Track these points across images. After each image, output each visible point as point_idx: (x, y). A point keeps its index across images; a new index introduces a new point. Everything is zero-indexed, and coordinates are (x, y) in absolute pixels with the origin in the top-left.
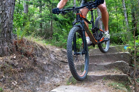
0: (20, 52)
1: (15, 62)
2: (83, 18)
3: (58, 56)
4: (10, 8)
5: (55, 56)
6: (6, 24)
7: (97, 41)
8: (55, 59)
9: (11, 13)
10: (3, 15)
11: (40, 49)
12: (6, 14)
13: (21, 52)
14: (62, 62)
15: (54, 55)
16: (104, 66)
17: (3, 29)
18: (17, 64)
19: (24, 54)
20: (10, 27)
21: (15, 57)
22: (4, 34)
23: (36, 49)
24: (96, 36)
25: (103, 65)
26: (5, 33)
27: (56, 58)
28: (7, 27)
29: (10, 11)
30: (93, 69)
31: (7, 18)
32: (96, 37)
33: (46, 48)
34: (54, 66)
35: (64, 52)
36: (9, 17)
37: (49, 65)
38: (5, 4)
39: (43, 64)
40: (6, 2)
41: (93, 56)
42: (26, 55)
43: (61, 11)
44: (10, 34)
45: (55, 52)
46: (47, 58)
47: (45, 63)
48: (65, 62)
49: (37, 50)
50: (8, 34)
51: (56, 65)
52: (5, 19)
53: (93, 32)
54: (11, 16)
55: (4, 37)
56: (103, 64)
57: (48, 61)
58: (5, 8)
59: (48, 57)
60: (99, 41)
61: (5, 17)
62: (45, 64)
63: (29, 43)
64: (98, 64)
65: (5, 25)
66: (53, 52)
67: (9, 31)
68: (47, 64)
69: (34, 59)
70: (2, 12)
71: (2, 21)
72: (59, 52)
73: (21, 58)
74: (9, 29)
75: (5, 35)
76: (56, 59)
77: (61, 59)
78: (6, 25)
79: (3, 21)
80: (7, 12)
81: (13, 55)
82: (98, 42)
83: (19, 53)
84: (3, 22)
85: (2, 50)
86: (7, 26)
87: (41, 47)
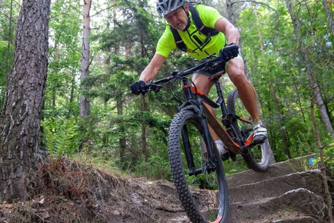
0: (55, 191)
1: (43, 212)
2: (199, 94)
3: (149, 196)
4: (33, 93)
5: (142, 197)
6: (23, 129)
7: (238, 146)
8: (141, 205)
9: (35, 103)
10: (18, 110)
11: (105, 181)
12: (24, 107)
13: (57, 189)
14: (161, 209)
15: (140, 195)
16: (260, 206)
17: (18, 140)
18: (48, 216)
19: (64, 195)
20: (34, 134)
21: (42, 202)
22: (19, 151)
23: (94, 183)
24: (234, 133)
25: (256, 205)
26: (22, 149)
27: (146, 200)
28: (25, 135)
29: (33, 101)
30: (234, 218)
31: (27, 114)
32: (235, 136)
33: (120, 180)
34: (139, 219)
35: (165, 188)
36: (30, 112)
37: (126, 217)
38: (22, 86)
39: (112, 214)
40: (24, 82)
41: (235, 190)
42: (69, 194)
43: (150, 86)
44: (33, 149)
45: (143, 187)
46: (122, 203)
47: (116, 212)
48: (168, 211)
49: (96, 183)
50: (28, 151)
51: (146, 219)
52: (21, 118)
53: (227, 127)
54: (36, 111)
55: (19, 157)
56: (257, 203)
57: (125, 208)
58: (22, 95)
59: (125, 201)
60: (242, 143)
61: (22, 114)
62: (118, 216)
63: (78, 167)
64: (244, 205)
65: (21, 130)
66: (138, 187)
67: (30, 144)
68: (121, 214)
69: (88, 203)
70: (17, 103)
71: (15, 122)
72: (153, 189)
73: (57, 203)
74: (30, 139)
75: (22, 152)
76: (144, 203)
77: (159, 204)
78: (25, 130)
79: (18, 123)
80: (26, 102)
81: (40, 196)
82: (242, 148)
83: (53, 192)
84: (18, 125)
85: (14, 187)
86: (27, 132)
87: (108, 178)
